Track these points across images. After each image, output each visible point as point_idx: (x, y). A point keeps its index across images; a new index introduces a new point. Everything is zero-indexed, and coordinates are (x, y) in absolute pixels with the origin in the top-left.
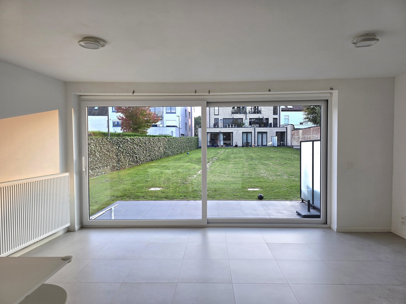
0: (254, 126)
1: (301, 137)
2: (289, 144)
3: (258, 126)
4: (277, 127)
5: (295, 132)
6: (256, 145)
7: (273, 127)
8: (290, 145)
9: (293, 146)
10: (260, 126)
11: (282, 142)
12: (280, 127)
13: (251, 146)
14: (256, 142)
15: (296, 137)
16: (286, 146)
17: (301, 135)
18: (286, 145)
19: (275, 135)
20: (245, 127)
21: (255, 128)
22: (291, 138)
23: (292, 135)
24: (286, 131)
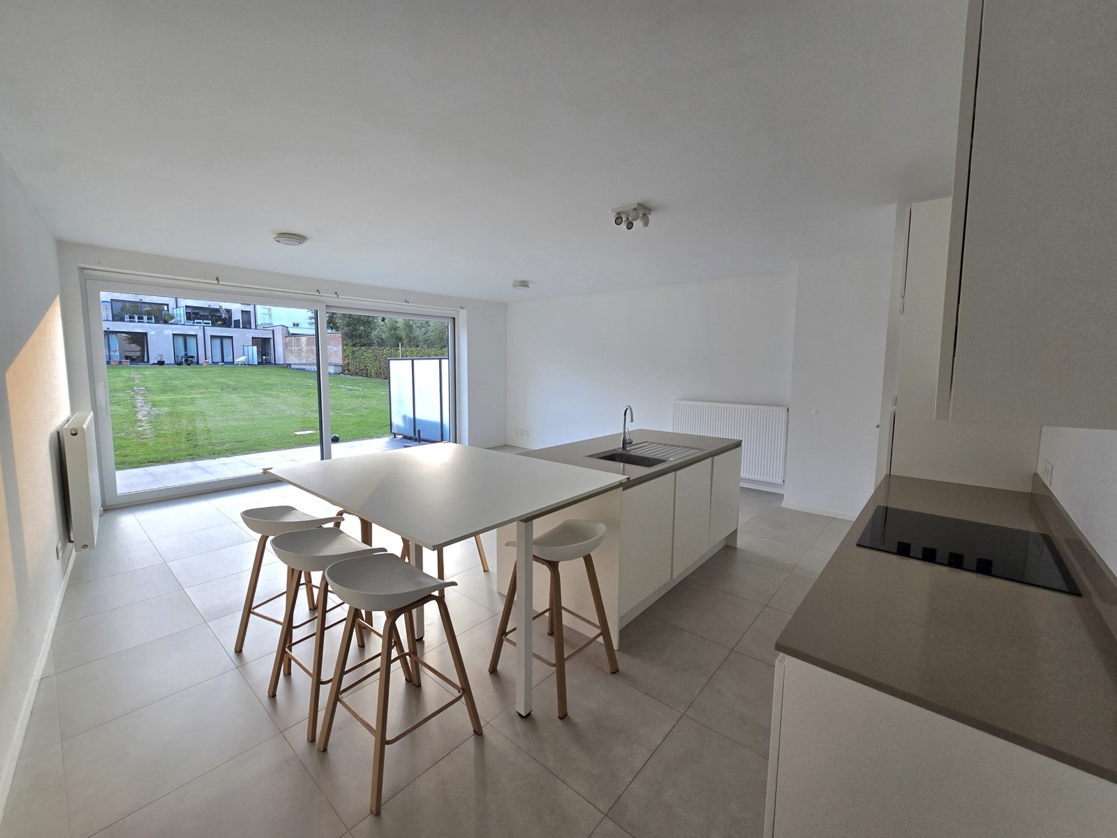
0: (200, 323)
1: (304, 349)
2: (280, 360)
3: (209, 323)
4: (251, 328)
5: (291, 340)
6: (210, 360)
7: (243, 328)
8: (282, 363)
9: (290, 365)
10: (213, 325)
11: (264, 357)
12: (256, 328)
13: (198, 363)
14: (209, 355)
15: (295, 348)
16: (272, 364)
17: (304, 345)
18: (273, 362)
19: (251, 343)
20: (177, 324)
21: (204, 327)
22: (284, 350)
23: (286, 345)
24: (271, 336)
